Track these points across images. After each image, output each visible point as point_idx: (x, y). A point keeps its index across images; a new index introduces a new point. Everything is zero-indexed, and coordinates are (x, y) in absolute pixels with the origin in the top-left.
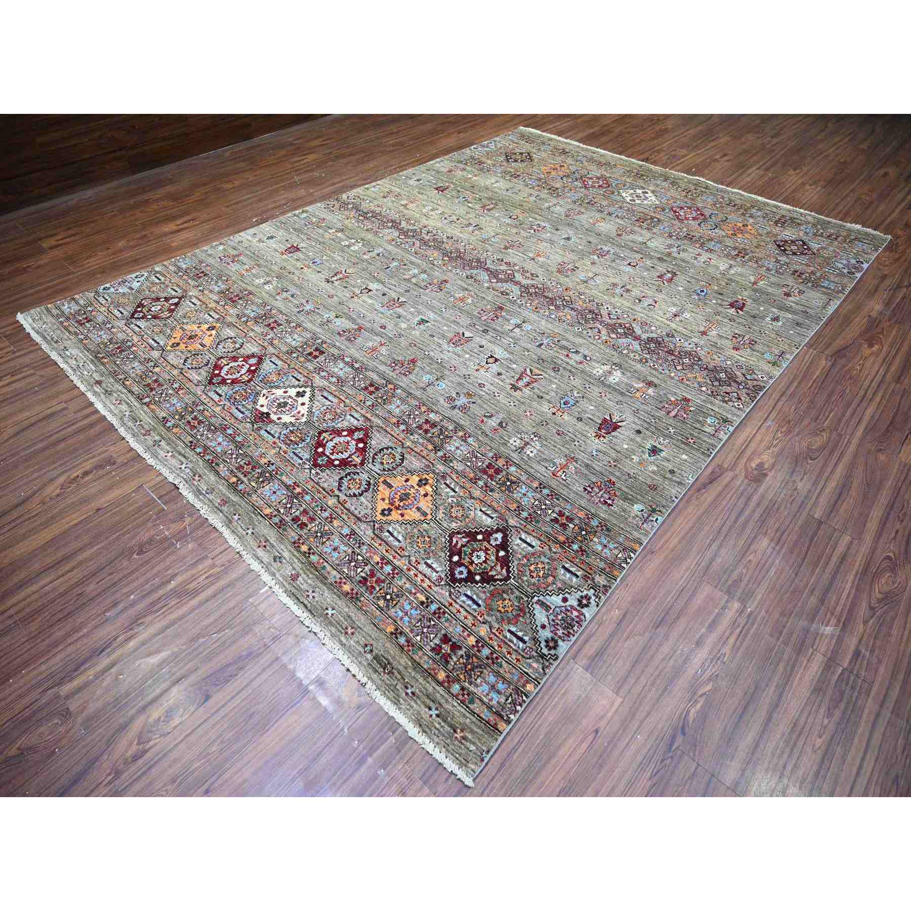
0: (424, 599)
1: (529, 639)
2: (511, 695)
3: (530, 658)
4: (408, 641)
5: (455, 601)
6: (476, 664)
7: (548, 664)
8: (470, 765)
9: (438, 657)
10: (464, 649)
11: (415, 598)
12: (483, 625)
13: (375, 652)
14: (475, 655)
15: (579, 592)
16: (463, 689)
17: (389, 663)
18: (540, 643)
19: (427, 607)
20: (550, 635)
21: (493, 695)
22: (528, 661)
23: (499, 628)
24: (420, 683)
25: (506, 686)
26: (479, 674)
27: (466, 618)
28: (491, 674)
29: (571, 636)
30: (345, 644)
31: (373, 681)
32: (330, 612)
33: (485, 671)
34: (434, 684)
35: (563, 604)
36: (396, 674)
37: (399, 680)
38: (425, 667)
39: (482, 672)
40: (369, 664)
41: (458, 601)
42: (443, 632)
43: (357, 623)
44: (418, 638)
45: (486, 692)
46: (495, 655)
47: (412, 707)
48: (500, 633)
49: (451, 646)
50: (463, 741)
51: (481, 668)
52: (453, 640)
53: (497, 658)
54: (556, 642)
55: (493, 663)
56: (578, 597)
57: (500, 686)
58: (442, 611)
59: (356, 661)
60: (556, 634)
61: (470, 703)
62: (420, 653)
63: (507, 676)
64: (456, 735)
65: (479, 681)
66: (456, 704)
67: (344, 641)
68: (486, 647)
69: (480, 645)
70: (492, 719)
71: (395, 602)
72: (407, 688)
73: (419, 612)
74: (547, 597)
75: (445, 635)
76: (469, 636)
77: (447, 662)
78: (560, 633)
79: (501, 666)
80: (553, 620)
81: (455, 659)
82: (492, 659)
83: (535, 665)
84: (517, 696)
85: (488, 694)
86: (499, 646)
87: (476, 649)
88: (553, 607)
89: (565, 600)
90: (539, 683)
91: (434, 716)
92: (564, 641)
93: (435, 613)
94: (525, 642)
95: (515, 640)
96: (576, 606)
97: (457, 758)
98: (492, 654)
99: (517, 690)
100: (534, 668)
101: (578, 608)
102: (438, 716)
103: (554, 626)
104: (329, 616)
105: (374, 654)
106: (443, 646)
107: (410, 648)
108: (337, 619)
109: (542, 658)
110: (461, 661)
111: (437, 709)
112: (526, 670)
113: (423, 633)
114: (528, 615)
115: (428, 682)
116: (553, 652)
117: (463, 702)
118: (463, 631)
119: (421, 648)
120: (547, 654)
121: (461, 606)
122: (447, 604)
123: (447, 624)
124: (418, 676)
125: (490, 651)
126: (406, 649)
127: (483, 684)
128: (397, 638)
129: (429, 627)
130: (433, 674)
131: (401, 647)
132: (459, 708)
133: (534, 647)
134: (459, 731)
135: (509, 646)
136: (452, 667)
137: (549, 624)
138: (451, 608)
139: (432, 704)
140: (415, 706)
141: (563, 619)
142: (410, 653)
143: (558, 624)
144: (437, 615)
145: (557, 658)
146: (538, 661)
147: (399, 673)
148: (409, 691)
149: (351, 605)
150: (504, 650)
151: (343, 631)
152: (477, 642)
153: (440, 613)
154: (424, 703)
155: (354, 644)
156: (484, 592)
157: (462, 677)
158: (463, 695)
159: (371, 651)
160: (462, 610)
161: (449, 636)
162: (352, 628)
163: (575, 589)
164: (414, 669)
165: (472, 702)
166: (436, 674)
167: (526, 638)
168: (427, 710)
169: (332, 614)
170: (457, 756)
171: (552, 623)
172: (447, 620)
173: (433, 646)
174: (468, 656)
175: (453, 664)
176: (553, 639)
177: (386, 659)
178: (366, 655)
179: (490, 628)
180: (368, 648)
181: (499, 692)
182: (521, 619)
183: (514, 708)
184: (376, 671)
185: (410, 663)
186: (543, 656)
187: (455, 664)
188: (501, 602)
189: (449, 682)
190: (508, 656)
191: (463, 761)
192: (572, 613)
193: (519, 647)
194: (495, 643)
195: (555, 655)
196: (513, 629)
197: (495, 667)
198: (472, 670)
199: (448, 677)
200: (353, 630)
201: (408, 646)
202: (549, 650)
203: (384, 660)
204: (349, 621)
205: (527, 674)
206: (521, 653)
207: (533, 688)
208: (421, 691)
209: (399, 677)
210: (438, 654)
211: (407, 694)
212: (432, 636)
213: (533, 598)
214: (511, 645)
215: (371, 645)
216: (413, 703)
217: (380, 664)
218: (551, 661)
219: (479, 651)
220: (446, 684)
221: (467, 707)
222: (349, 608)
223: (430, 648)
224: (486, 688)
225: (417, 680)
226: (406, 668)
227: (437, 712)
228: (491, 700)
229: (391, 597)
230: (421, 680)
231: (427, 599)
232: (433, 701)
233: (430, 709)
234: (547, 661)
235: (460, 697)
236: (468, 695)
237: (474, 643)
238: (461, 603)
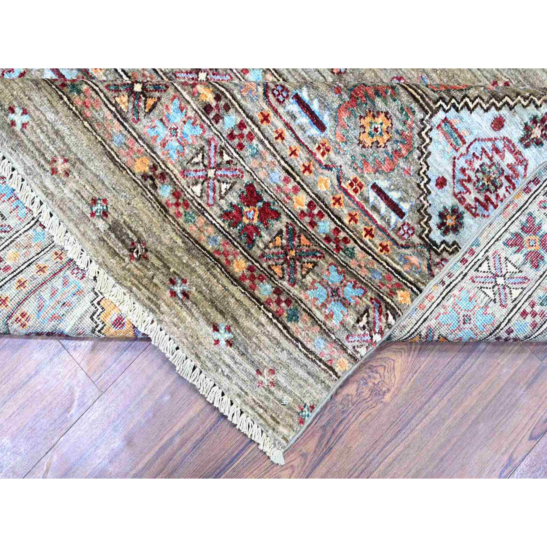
0: (210, 98)
1: (411, 209)
2: (366, 311)
3: (407, 247)
4: (176, 194)
5: (276, 112)
6: (305, 249)
7: (438, 260)
8: (281, 429)
9: (234, 231)
10: (284, 219)
11: (193, 95)
12: (326, 172)
13: (113, 215)
14: (304, 231)
15: (532, 106)
16: (278, 291)
17: (139, 241)
18: (430, 218)
19: (217, 119)
20: (450, 202)
21: (336, 308)
22: (403, 251)
23: (355, 180)
24: (199, 276)
25: (360, 292)
26: (310, 266)
27: (293, 153)
28: (332, 268)
29: (491, 207)
30: (52, 194)
31: (109, 270)
32: (18, 118)
33: (321, 262)
34: (225, 281)
35: (493, 134)
36: (153, 259)
37: (158, 269)
38: (209, 247)
39: (315, 264)
40: (101, 239)
41: (281, 110)
42: (246, 179)
43: (74, 149)
44: (197, 189)
45: (322, 300)
46: (342, 235)
47: (183, 321)
48: (356, 191)
49: (261, 210)
50: (272, 389)
51: (315, 256)
52: (266, 198)
53: (345, 240)
54: (460, 217)
55: (338, 249)
56: (527, 119)
57: (349, 292)
58: (246, 131)
59: (75, 230)
60: (462, 200)
61: (290, 319)
62: (201, 221)
63: (363, 273)
64: (260, 378)
65: (309, 279)
66: (263, 320)
67: (51, 187)
68: (326, 217)
69: (316, 212)
70: (326, 352)
71: (150, 102)
72: (173, 282)
73: (199, 131)
74: (464, 113)
75: (250, 187)
76: (296, 190)
77: (251, 242)
78: (470, 199)
79: (352, 255)
80: (463, 170)
81: (266, 237)
82: (337, 241)
83: (414, 260)
84: (377, 314)
85: (324, 305)
86: (353, 218)
87: (307, 219)
88: (469, 139)
89: (498, 124)
90: (421, 291)
91: (223, 343)
92: (475, 215)
93: (232, 136)
94: (401, 214)
95: (383, 206)
96: (515, 141)
97: (260, 416)
98: (337, 231)
99: (378, 300)
100: (412, 265)
101: (520, 147)
102: (229, 343)
103: (461, 181)
104: (18, 128)
105: (110, 220)
106: (246, 209)
107: (181, 209)
108: (33, 138)
109: (430, 249)
110: (278, 241)
111: (228, 329)
112: (398, 267)
113: (206, 178)
114: (416, 154)
115: (215, 276)
116: (450, 238)
117: (277, 316)
118: (286, 180)
119: (202, 211)
120: (438, 242)
121: (287, 125)
122: (258, 118)
123: (253, 163)
124: (195, 264)
125: (333, 226)
126: (172, 210)
127: (317, 285)
128: (155, 186)
129: (218, 167)
130: (224, 261)
131: (164, 208)
132: (270, 328)
133: (416, 226)
134: (266, 372)
135: (371, 218)
136: (259, 253)
137: (454, 177)
138: (264, 125)
139: (219, 319)
140: (189, 319)
141: (482, 169)
142: (181, 220)
143: (469, 180)
144: (236, 141)
145: (457, 250)
146: (420, 255)
147: (160, 258)
148: (178, 289)
149: (59, 106)
150: (361, 226)
151: (48, 167)
152: (311, 205)
153: (241, 136)
154: (204, 314)
155: (71, 196)
156: (338, 91)
157: (277, 270)
158: (278, 302)
159: (105, 214)
160: (287, 134)
161: (258, 188)
162: (66, 161)
163: (525, 98)
164: (188, 251)
165: (294, 317)
166: (229, 262)
167: (405, 207)
168: (210, 330)
169: (24, 125)
170: (261, 411)
171: (459, 175)
172: (256, 154)
173: (225, 208)
174: (292, 234)
175: (261, 246)
176: (454, 211)
177: (135, 233)
178: (95, 220)
179: (339, 179)
180: (98, 207)
181: (345, 303)
182: (401, 163)
183: (368, 338)
184: (115, 254)
185: (179, 241)
186: (430, 245)
187: (266, 247)
188: (369, 119)
189: (252, 278)
190: (367, 239)
191: (270, 421)
192: (502, 157)
193: (388, 223)
194: (346, 212)
195: (454, 243)
196: (383, 184)
197: (341, 256)
198: (299, 258)
199: (251, 269)
200: (67, 165)
201: (177, 205)
202: (445, 233)
203: (131, 235)
204: (59, 143)
205: (399, 273)
206: (392, 234)
207: (409, 299)
208: (200, 292)
209: (158, 263)
210: (235, 225)
211: (173, 294)
212: (224, 186)
213: (435, 112)
214: (375, 216)
215: (105, 201)
216: (184, 314)
217: (123, 242)
218: (445, 254)
219: (313, 224)
220: (247, 283)
221: (285, 327)
222: (57, 113)
223: (219, 212)
224: (321, 292)
225: (193, 271)
226: (171, 249)
227: (228, 336)
228: (330, 316)
229: (144, 88)
230: (201, 271)
231: (218, 98)
232: (221, 312)
233: (216, 328)
234: (438, 254)
235: (274, 307)
236: (288, 302)
237: (305, 208)
238: (287, 119)
